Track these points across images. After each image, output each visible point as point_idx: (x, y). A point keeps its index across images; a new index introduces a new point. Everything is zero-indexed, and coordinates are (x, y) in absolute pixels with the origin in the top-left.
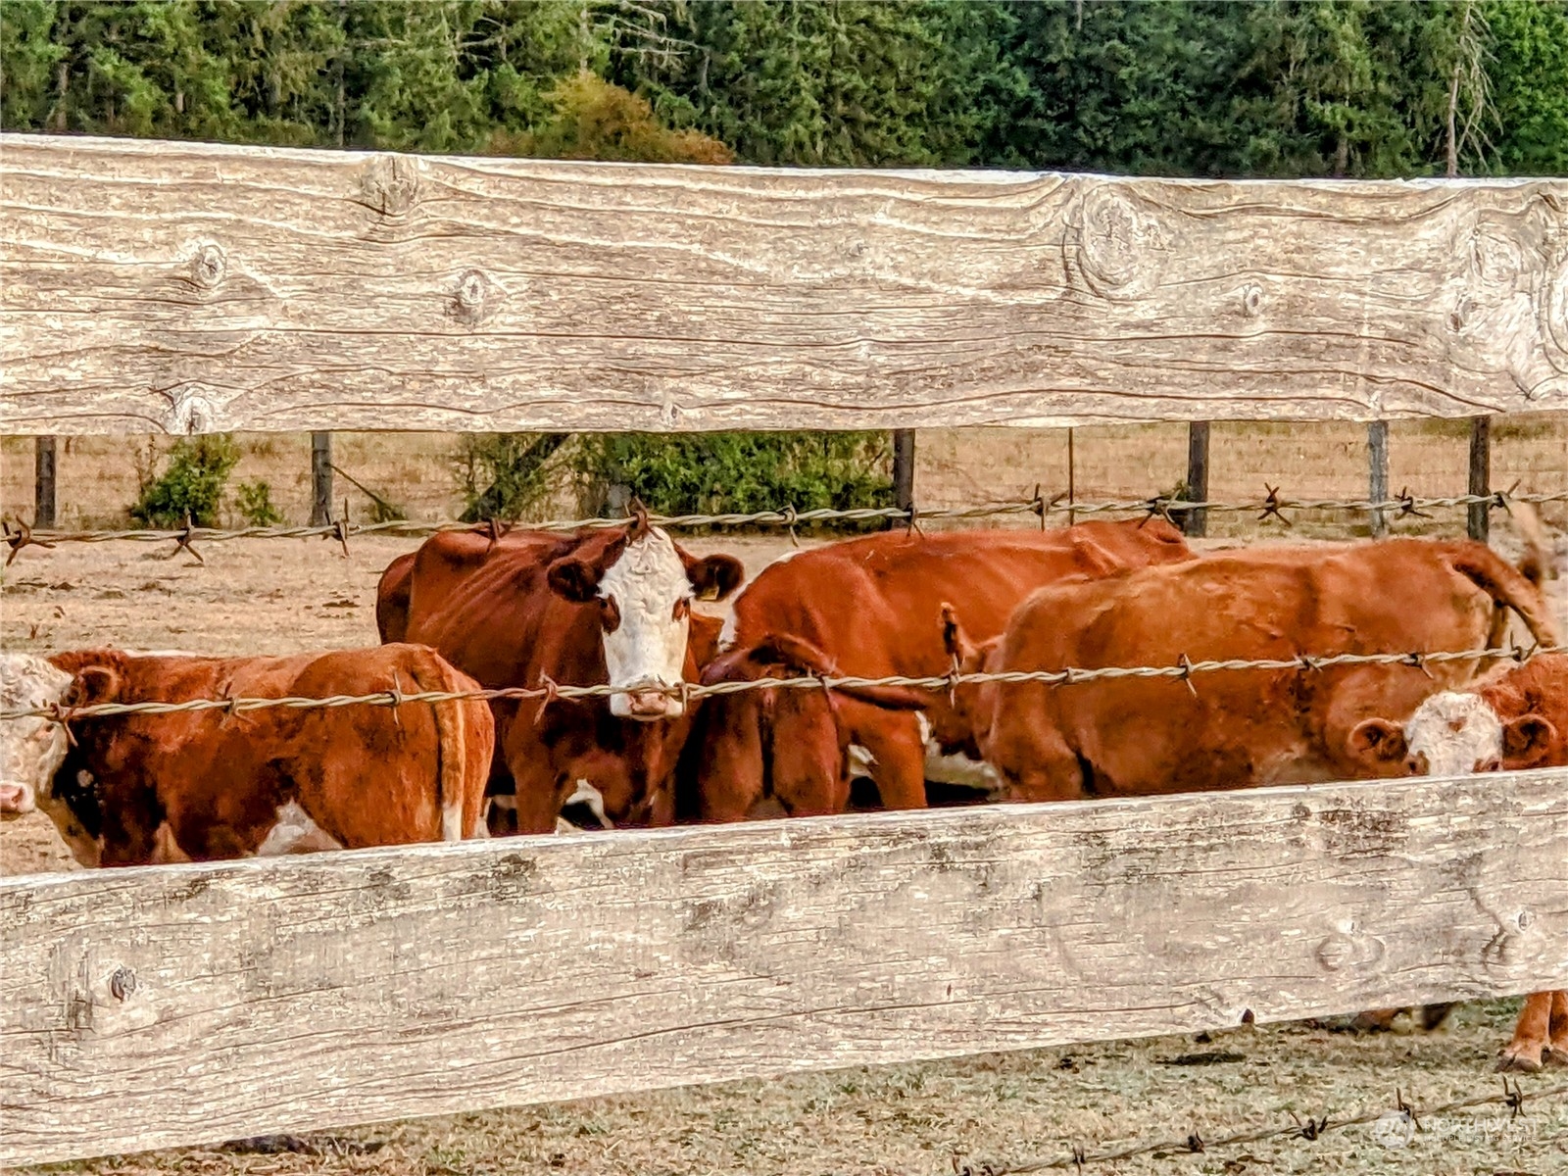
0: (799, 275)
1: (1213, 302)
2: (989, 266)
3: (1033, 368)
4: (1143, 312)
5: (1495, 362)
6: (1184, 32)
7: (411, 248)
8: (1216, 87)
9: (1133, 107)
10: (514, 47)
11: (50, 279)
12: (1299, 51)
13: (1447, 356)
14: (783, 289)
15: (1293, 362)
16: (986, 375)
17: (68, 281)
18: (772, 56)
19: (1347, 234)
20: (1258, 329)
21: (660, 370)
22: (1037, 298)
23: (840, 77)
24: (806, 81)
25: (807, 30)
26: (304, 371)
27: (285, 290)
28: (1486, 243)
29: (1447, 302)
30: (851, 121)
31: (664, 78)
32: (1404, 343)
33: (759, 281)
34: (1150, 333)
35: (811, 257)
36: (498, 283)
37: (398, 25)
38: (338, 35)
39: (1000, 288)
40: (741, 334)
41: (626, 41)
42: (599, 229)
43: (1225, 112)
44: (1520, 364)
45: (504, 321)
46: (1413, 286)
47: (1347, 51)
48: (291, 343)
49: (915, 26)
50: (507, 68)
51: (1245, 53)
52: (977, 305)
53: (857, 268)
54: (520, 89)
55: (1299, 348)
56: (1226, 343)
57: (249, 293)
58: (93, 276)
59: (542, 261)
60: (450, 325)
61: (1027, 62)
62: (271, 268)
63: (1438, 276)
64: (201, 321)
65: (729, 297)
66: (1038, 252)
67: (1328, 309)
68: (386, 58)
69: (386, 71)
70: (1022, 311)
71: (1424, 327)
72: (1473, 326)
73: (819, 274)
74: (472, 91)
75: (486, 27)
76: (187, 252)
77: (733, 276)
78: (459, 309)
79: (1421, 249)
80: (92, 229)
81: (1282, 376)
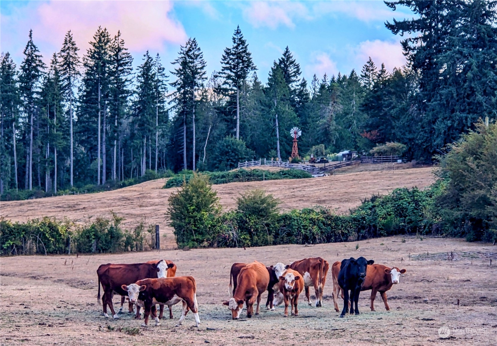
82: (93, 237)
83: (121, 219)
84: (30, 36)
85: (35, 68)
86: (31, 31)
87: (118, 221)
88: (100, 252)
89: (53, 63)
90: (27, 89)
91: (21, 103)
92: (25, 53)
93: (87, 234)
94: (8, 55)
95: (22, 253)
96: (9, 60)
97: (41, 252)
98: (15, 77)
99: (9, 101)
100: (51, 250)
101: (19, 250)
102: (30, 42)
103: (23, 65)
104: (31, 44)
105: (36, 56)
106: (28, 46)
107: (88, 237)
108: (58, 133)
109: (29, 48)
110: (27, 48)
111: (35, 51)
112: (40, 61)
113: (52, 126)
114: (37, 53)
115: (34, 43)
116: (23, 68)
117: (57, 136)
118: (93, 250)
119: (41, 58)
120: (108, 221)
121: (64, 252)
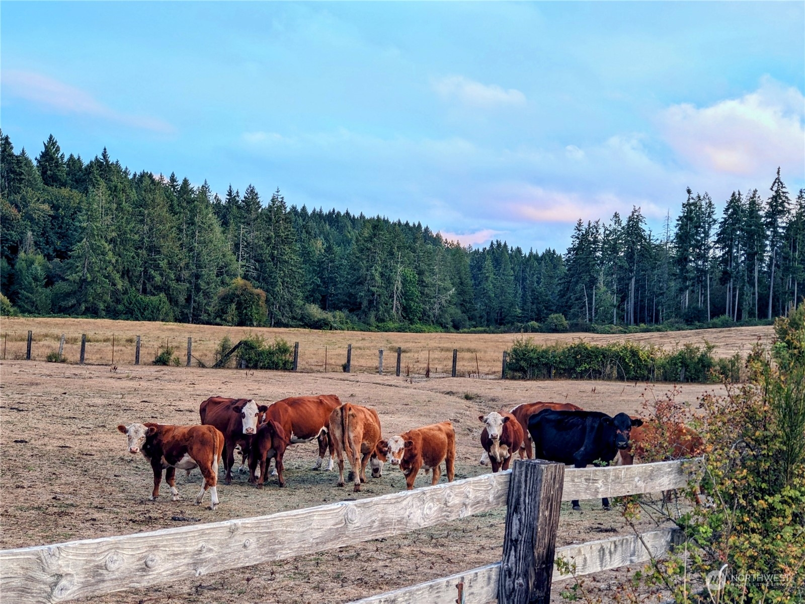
0: (301, 530)
1: (369, 521)
2: (333, 522)
3: (339, 537)
4: (357, 525)
5: (414, 522)
6: (348, 274)
7: (237, 537)
8: (353, 284)
9: (338, 286)
10: (226, 272)
11: (177, 555)
12: (368, 278)
13: (407, 522)
14: (298, 533)
15: (382, 528)
16: (331, 540)
17: (180, 554)
18: (273, 275)
19: (391, 505)
20: (376, 524)
21: (277, 550)
22: (340, 526)
23: (286, 279)
24: (279, 280)
25: (280, 271)
26: (219, 561)
27: (216, 549)
28: (414, 502)
29: (407, 513)
30: (287, 287)
31: (254, 278)
32: (400, 522)
33: (294, 532)
34: (359, 528)
35: (303, 526)
36: (251, 541)
37: (205, 267)
38: (195, 268)
39: (334, 525)
40: (291, 541)
41: (247, 271)
42: (268, 529)
43: (355, 288)
44: (419, 521)
45: (253, 546)
46: (402, 512)
47: (377, 278)
48: (217, 557)
49: (300, 271)
50: (225, 275)
51: (359, 278)
52: (330, 529)
53: (311, 527)
54: (227, 279)
55: (383, 526)
56: (371, 527)
57: (210, 550)
58: (184, 552)
59: (259, 535)
60: (243, 549)
61: (320, 277)
62: (214, 545)
63: (406, 509)
64: (202, 557)
65: (289, 536)
66: (340, 518)
67: (388, 518)
68: (203, 273)
69: (203, 275)
70: (338, 528)
71: (403, 518)
72: (411, 516)
73: (305, 529)
74: (219, 279)
75: (222, 268)
76: (200, 545)
77: (290, 532)
78: (245, 546)
79: (403, 506)
80: (185, 545)
81: (380, 531)
82: (680, 364)
83: (713, 347)
84: (778, 173)
85: (782, 204)
86: (779, 169)
87: (710, 348)
88: (687, 381)
89: (799, 198)
90: (773, 224)
91: (767, 237)
92: (771, 189)
93: (673, 361)
94: (755, 191)
95: (599, 378)
96: (757, 196)
97: (621, 378)
98: (761, 213)
99: (753, 235)
100: (631, 376)
101: (596, 375)
102: (778, 179)
103: (770, 201)
104: (778, 181)
105: (783, 193)
106: (775, 182)
107: (675, 364)
108: (800, 266)
109: (776, 184)
110: (774, 185)
111: (782, 187)
112: (786, 198)
113: (794, 259)
114: (784, 190)
115: (782, 180)
116: (770, 204)
117: (799, 269)
118: (681, 379)
119: (787, 195)
120: (698, 349)
121: (646, 379)
